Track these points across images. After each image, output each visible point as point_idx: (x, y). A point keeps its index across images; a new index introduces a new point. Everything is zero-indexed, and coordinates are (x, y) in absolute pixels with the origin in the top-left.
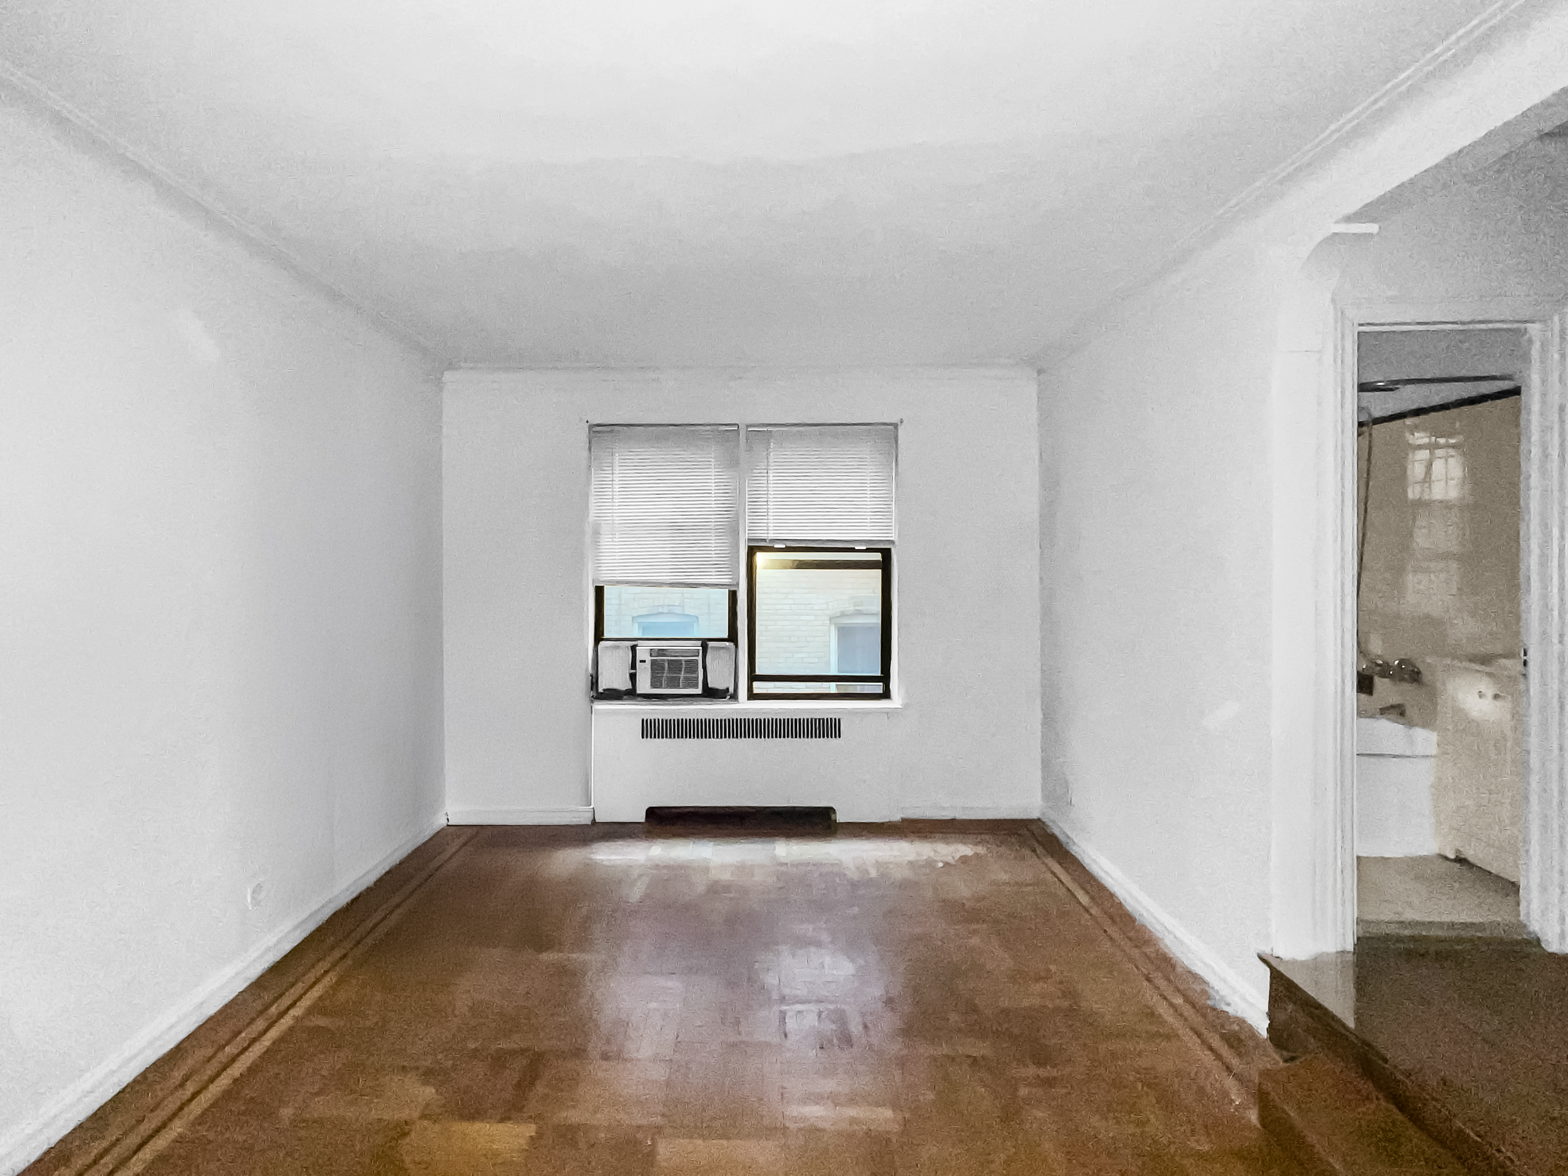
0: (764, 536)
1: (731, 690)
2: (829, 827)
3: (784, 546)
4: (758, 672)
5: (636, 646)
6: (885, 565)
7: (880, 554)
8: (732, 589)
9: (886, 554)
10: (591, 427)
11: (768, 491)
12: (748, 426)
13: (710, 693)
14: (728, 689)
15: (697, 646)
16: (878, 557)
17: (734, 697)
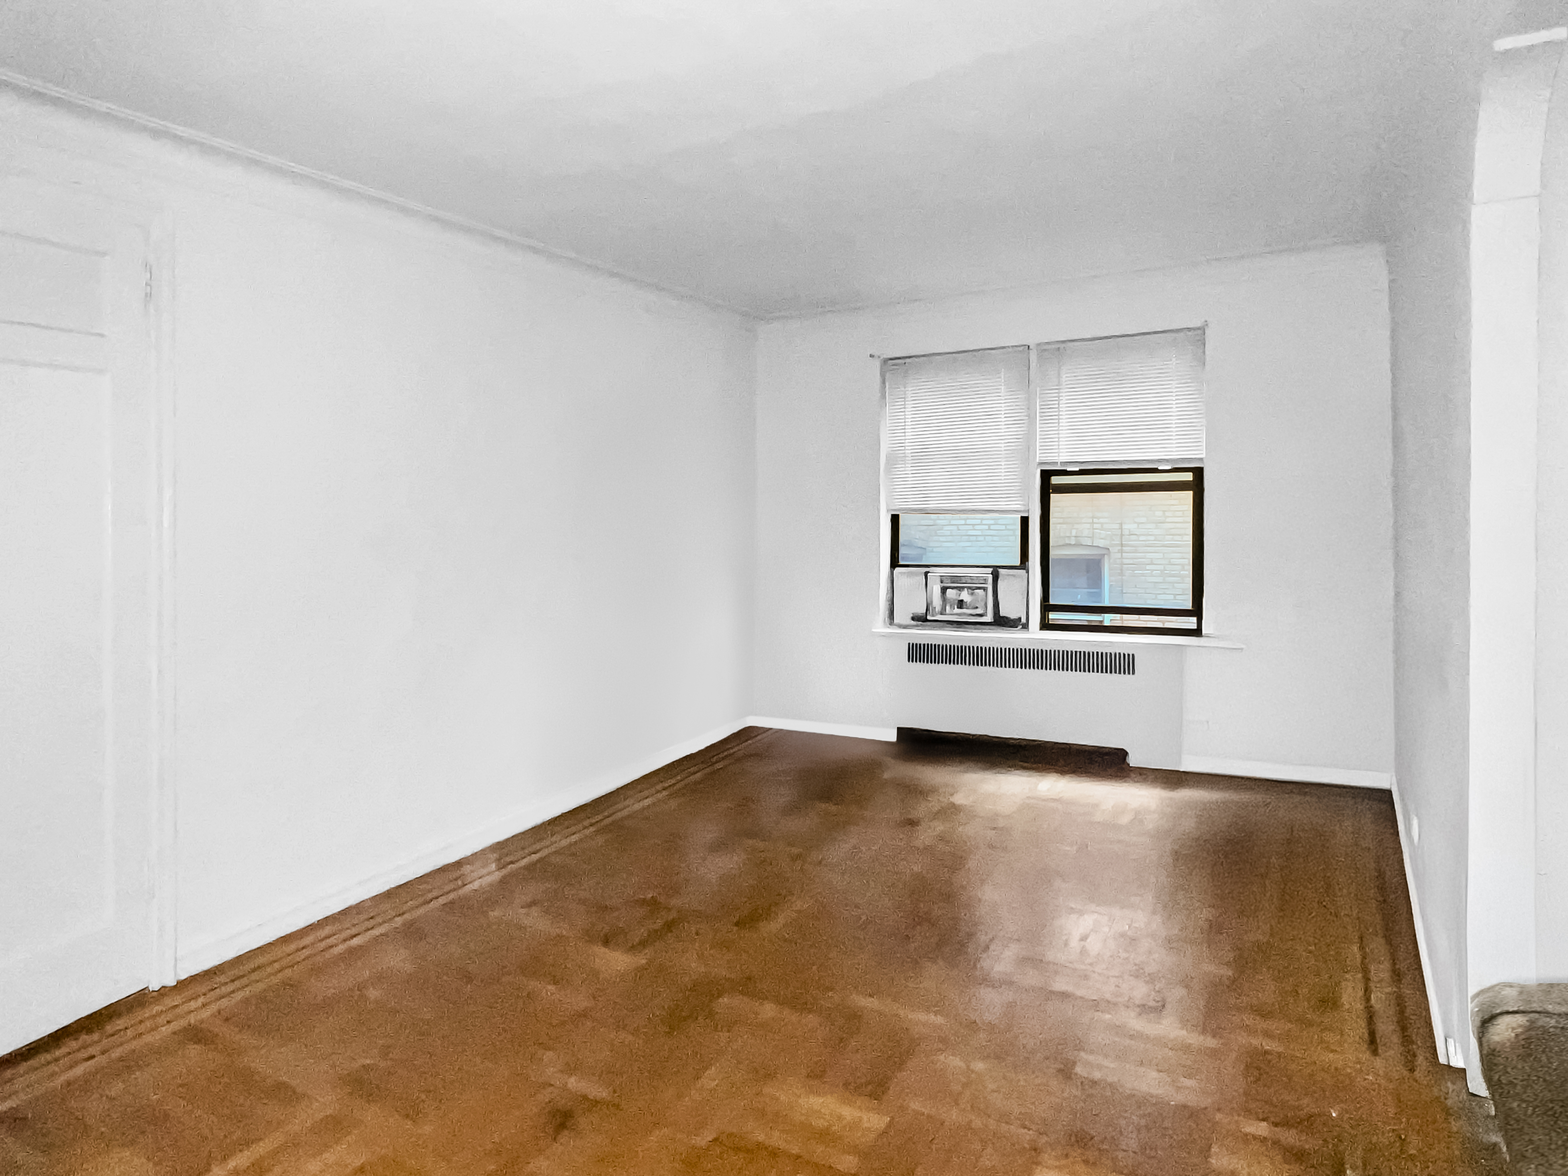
0: (1055, 459)
1: (1024, 620)
2: (1123, 769)
3: (1077, 469)
4: (1052, 602)
5: (929, 572)
6: (1197, 485)
7: (1191, 474)
8: (1025, 515)
9: (1199, 473)
10: (886, 361)
11: (1059, 411)
12: (1039, 345)
13: (1001, 622)
14: (1020, 619)
15: (987, 574)
16: (1189, 477)
17: (1026, 626)
